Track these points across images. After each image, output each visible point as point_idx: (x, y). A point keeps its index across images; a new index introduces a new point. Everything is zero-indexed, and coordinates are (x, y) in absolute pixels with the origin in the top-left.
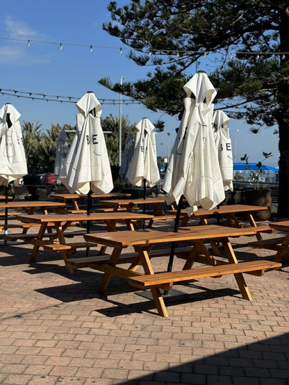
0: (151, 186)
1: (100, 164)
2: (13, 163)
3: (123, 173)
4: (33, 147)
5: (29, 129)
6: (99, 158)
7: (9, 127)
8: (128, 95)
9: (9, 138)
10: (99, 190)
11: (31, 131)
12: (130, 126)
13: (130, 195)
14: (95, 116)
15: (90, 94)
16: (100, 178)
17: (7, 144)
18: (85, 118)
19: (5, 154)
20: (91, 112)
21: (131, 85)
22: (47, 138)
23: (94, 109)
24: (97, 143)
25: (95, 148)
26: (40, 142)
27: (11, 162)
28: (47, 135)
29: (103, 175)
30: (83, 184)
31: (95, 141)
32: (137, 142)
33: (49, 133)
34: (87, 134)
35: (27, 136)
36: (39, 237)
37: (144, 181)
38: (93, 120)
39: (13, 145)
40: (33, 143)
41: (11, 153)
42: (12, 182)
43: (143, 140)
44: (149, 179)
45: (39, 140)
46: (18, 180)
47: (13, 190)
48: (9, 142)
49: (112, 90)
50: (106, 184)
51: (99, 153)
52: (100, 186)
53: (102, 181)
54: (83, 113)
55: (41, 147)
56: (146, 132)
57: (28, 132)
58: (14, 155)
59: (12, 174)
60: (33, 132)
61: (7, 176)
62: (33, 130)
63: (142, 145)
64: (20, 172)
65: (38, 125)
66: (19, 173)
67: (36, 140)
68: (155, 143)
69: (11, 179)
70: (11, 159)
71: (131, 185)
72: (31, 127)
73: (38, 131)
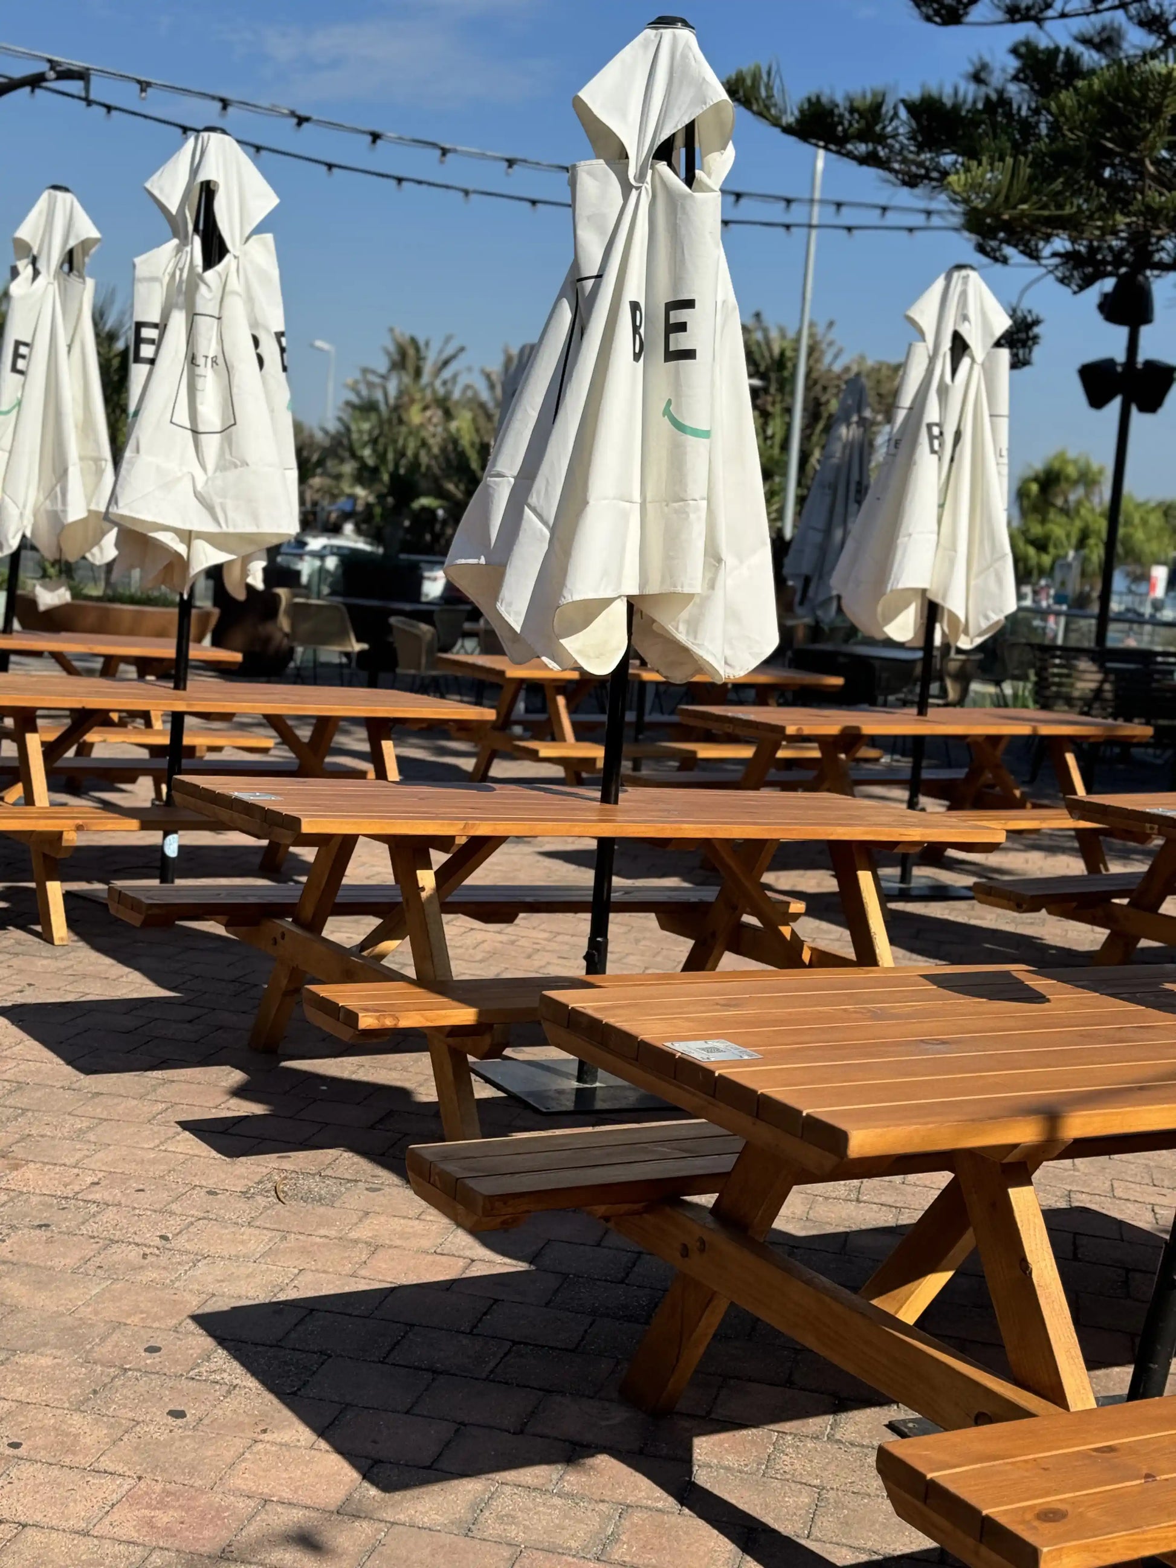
0: (965, 643)
1: (697, 487)
2: (223, 466)
3: (806, 569)
4: (424, 444)
5: (411, 368)
6: (696, 448)
7: (209, 263)
8: (870, 160)
9: (206, 327)
10: (685, 650)
11: (418, 373)
12: (837, 368)
13: (838, 681)
14: (690, 180)
15: (667, 33)
16: (693, 580)
17: (192, 360)
18: (627, 188)
19: (183, 417)
20: (664, 152)
21: (887, 109)
22: (482, 406)
23: (690, 129)
24: (690, 354)
25: (677, 385)
26: (453, 425)
27: (211, 464)
28: (485, 395)
29: (714, 558)
30: (593, 609)
31: (680, 342)
32: (907, 399)
33: (492, 387)
34: (635, 290)
35: (401, 393)
36: (308, 912)
37: (932, 612)
38: (675, 206)
39: (224, 365)
40: (422, 426)
41: (210, 414)
42: (215, 573)
43: (943, 392)
44: (955, 604)
45: (448, 415)
46: (246, 560)
47: (284, 622)
48: (208, 347)
49: (788, 130)
50: (733, 615)
51: (697, 417)
52: (694, 626)
53: (705, 600)
54: (618, 156)
55: (455, 442)
56: (960, 346)
57: (407, 379)
58: (229, 426)
59: (210, 528)
60: (425, 379)
61: (188, 537)
62: (428, 368)
63: (932, 413)
64: (255, 518)
65: (449, 351)
66: (249, 528)
67: (437, 414)
68: (1004, 407)
69: (206, 556)
70: (211, 444)
71: (852, 631)
72: (420, 358)
73: (447, 374)
